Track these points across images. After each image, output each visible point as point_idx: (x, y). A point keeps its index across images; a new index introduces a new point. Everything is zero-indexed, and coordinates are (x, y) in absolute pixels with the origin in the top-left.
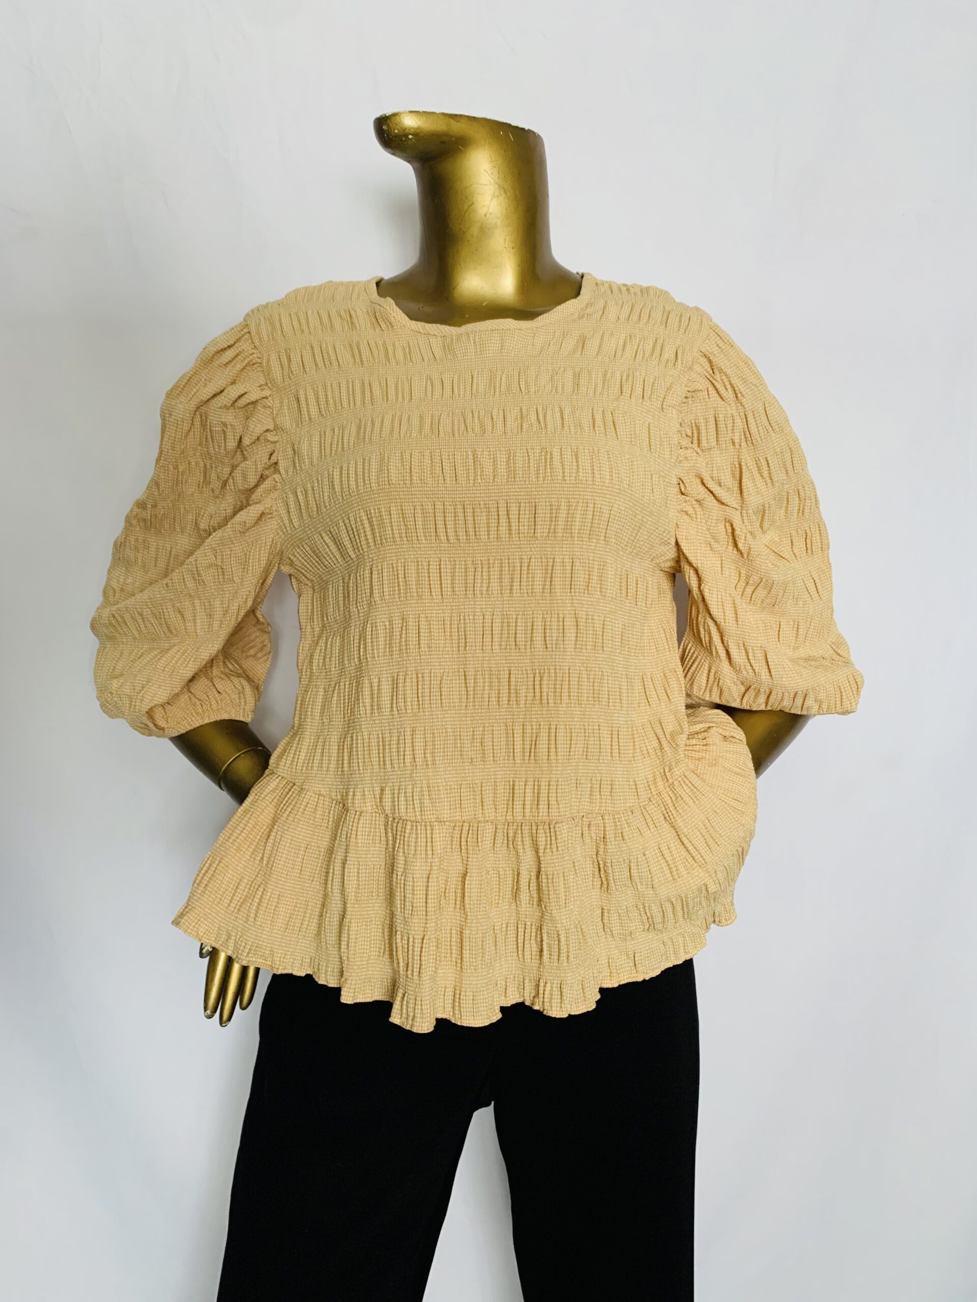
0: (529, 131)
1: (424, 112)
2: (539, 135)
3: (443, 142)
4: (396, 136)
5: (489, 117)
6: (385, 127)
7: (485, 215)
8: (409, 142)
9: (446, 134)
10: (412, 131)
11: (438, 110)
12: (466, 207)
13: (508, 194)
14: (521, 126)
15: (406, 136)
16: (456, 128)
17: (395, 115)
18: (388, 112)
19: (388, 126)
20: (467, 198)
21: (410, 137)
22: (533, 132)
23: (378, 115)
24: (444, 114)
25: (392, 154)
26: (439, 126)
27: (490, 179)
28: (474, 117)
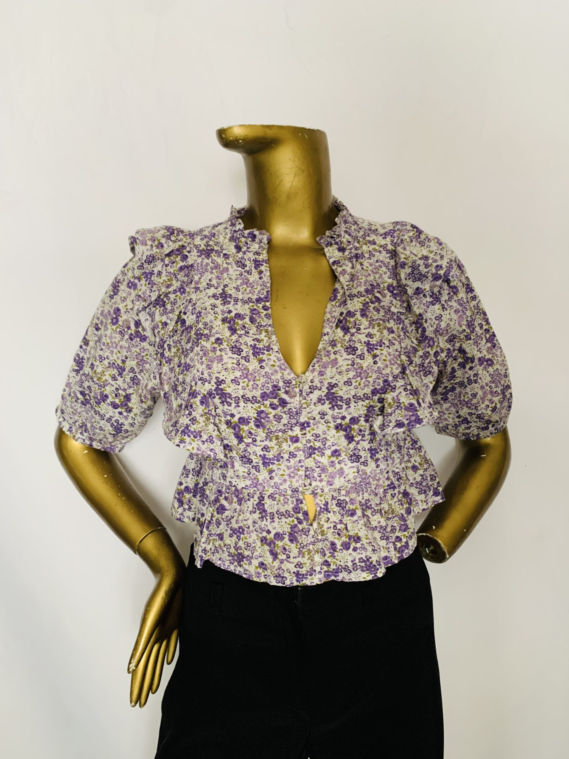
0: (317, 130)
1: (248, 125)
2: (324, 132)
3: (262, 143)
4: (231, 141)
5: (291, 125)
6: (223, 136)
7: (291, 188)
8: (240, 143)
9: (264, 138)
10: (242, 138)
12: (277, 182)
13: (305, 173)
14: (312, 127)
15: (238, 141)
16: (270, 133)
17: (230, 128)
18: (225, 126)
19: (226, 135)
20: (278, 178)
21: (240, 141)
22: (320, 131)
23: (219, 128)
24: (262, 126)
27: (294, 165)
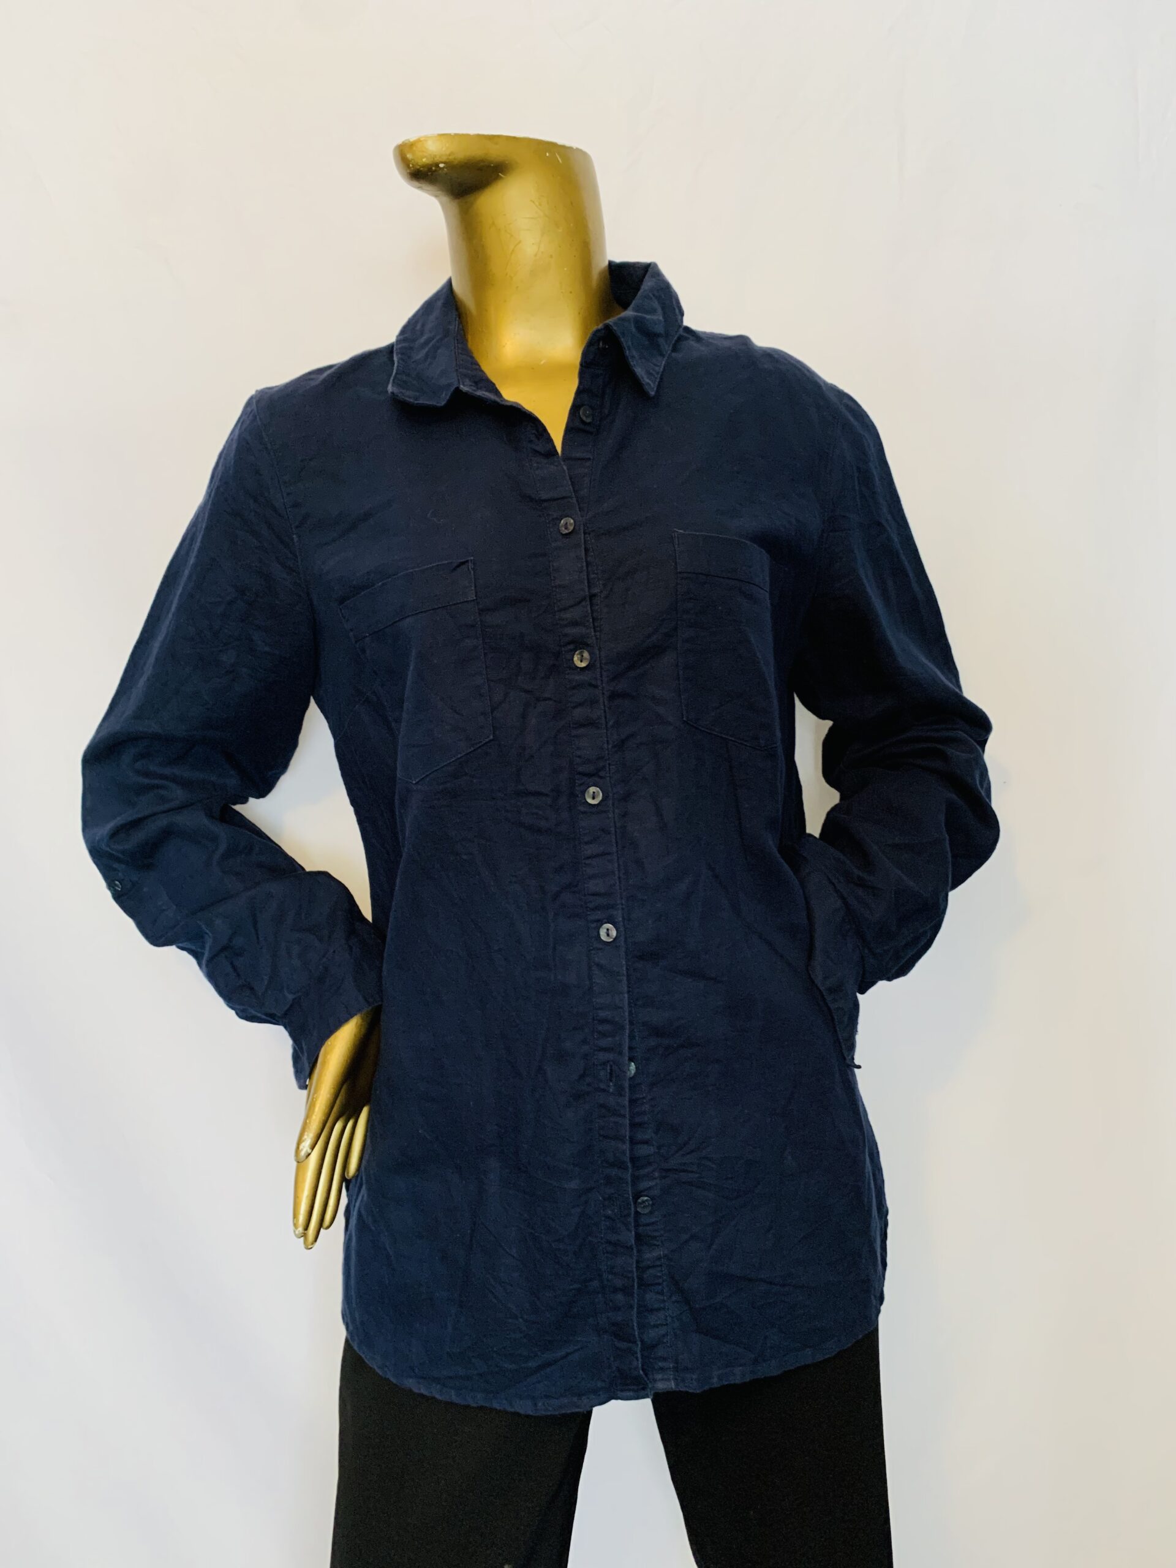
1: (456, 135)
4: (425, 165)
5: (532, 136)
8: (440, 172)
9: (482, 161)
11: (472, 131)
12: (511, 247)
13: (561, 227)
16: (494, 151)
19: (413, 154)
20: (512, 236)
22: (581, 150)
24: (479, 136)
25: (419, 188)
26: (475, 152)
27: (539, 212)
28: (514, 138)
